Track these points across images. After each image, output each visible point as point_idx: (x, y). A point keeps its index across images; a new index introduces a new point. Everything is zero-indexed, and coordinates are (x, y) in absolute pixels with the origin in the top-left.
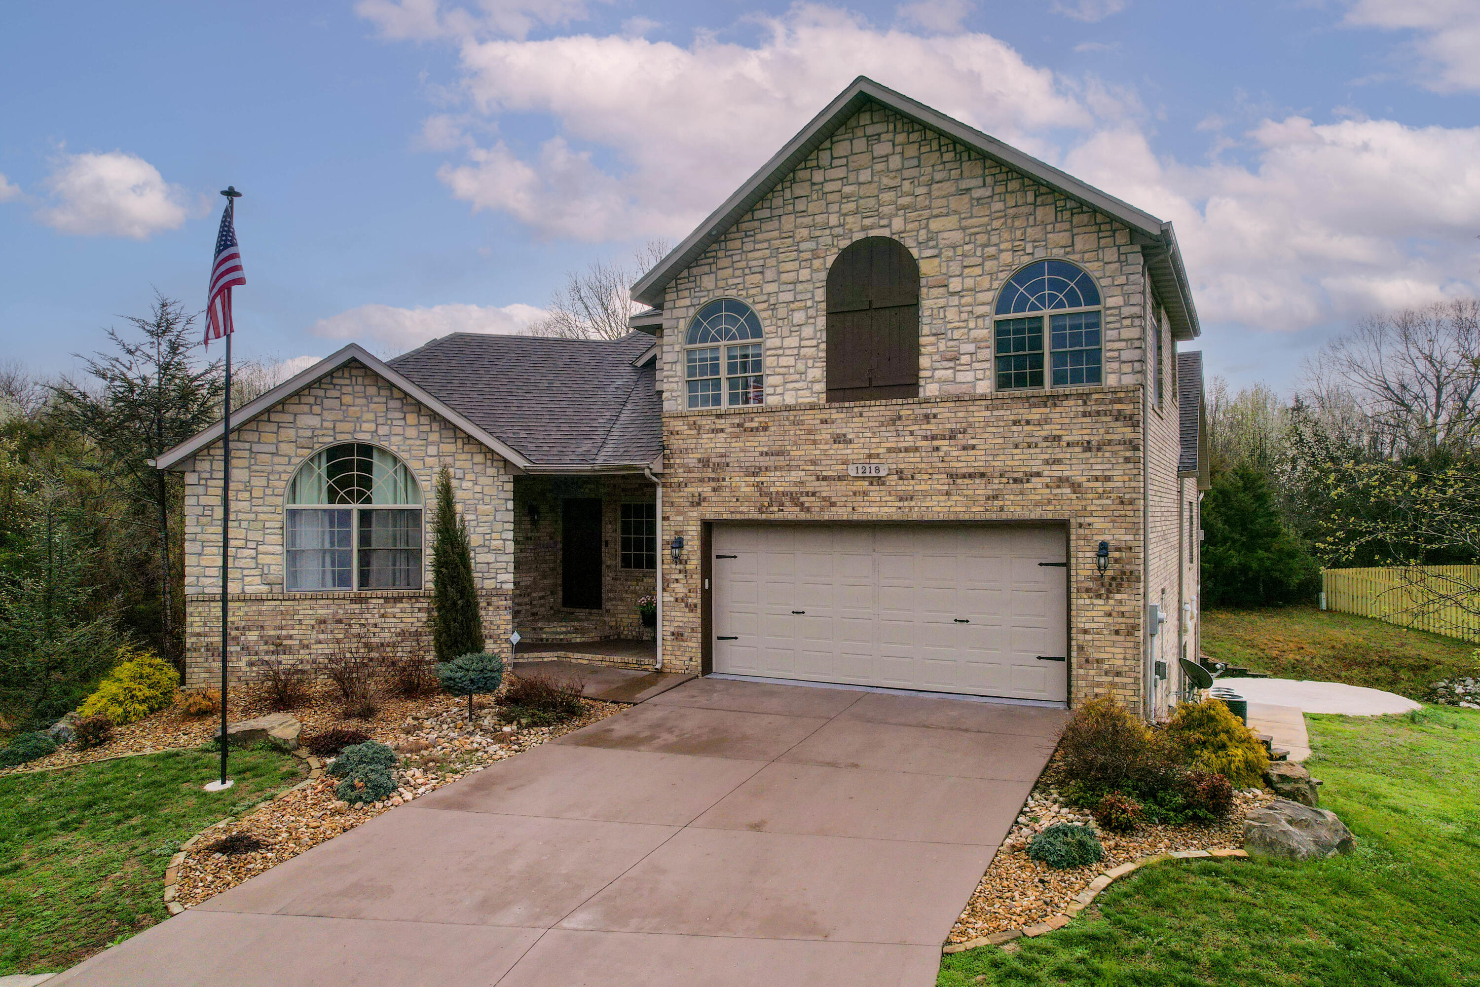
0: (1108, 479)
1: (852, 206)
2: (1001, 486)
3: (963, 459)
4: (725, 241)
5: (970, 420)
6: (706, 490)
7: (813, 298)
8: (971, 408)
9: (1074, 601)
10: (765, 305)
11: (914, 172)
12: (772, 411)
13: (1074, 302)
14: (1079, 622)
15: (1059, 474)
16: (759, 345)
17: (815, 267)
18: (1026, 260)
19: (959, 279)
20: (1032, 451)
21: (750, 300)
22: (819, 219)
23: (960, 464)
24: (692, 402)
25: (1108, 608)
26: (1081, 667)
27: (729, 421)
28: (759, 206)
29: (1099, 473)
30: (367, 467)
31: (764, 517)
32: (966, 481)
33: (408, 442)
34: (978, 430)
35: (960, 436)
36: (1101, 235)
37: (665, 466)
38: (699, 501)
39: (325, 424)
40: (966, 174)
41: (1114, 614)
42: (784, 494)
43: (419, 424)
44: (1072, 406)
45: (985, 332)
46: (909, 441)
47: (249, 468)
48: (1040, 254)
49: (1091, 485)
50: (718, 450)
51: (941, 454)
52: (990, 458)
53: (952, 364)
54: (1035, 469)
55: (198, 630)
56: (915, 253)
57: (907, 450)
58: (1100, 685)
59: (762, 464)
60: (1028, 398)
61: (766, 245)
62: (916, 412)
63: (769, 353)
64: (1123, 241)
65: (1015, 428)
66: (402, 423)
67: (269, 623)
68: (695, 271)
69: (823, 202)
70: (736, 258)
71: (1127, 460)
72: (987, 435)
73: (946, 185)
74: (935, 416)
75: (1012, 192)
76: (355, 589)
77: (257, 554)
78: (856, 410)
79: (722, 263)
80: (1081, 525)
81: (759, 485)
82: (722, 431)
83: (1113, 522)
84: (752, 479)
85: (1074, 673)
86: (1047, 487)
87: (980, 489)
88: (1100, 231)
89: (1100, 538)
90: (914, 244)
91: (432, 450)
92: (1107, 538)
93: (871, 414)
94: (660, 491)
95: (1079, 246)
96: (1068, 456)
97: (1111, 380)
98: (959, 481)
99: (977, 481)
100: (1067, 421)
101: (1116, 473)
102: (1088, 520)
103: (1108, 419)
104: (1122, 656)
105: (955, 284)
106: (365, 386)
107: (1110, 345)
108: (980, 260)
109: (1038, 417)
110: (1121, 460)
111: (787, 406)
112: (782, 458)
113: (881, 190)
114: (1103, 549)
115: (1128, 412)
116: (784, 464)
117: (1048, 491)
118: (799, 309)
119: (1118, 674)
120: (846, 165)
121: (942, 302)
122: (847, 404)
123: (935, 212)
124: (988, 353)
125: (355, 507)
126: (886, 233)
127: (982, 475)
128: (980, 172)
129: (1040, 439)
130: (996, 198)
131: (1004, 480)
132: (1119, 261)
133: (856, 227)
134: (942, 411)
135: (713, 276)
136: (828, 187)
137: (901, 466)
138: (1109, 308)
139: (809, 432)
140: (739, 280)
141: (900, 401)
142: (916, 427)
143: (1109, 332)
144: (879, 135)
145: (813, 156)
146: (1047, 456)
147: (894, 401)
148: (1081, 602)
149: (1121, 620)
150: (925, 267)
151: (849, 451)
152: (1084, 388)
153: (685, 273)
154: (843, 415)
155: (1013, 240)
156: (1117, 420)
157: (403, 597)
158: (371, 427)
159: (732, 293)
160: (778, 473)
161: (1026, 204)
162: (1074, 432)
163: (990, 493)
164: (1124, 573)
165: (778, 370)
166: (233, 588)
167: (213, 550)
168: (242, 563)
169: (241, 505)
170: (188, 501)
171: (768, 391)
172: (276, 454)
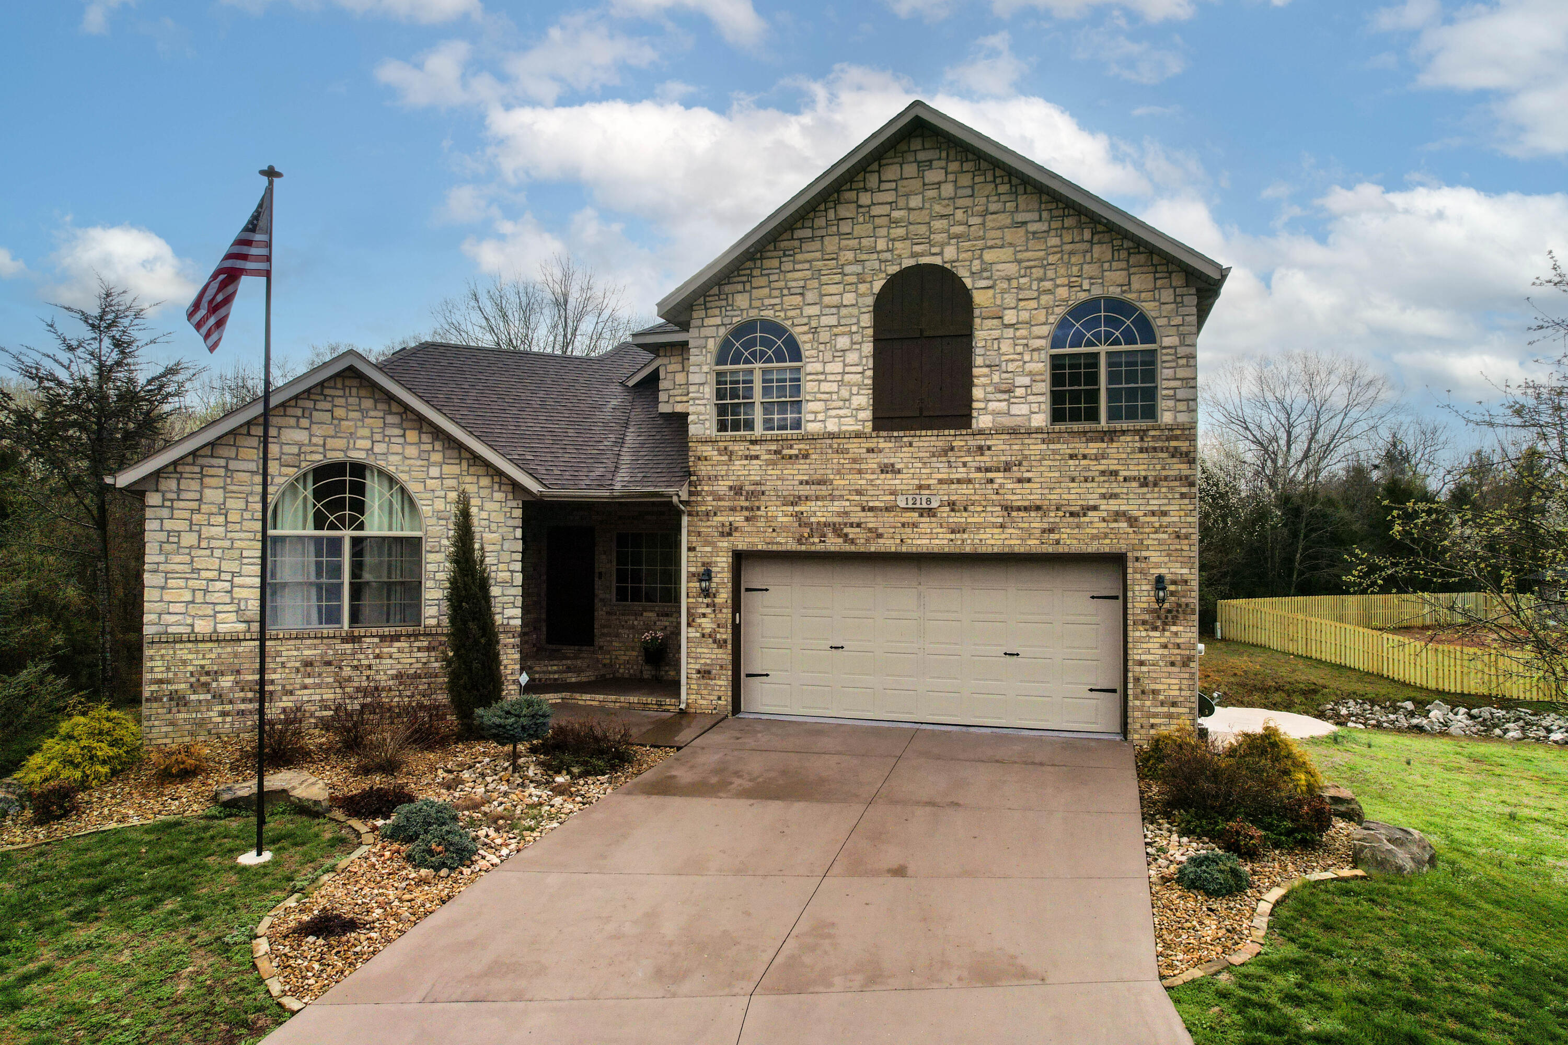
0: (1164, 514)
1: (901, 232)
2: (1058, 520)
3: (1018, 491)
4: (761, 259)
5: (1026, 452)
6: (738, 519)
7: (858, 323)
8: (1026, 441)
9: (1130, 634)
10: (806, 328)
11: (968, 202)
12: (813, 438)
13: (1131, 341)
14: (1136, 654)
15: (1116, 508)
16: (798, 369)
17: (860, 292)
18: (1083, 296)
19: (1014, 311)
20: (1089, 485)
21: (789, 322)
22: (865, 242)
23: (1015, 497)
24: (722, 427)
25: (1163, 640)
26: (1136, 698)
27: (765, 447)
28: (799, 224)
29: (1156, 508)
30: (359, 489)
31: (803, 548)
32: (1022, 514)
33: (408, 462)
34: (1034, 463)
35: (1015, 468)
36: (1157, 275)
37: (691, 493)
38: (729, 531)
39: (314, 440)
40: (1021, 207)
41: (1170, 646)
42: (826, 525)
43: (420, 442)
44: (1129, 442)
45: (1040, 365)
46: (961, 473)
47: (224, 488)
48: (1097, 291)
49: (1148, 519)
50: (752, 478)
51: (996, 486)
52: (1046, 491)
53: (1006, 396)
54: (1091, 503)
55: (160, 676)
56: (968, 282)
57: (959, 481)
58: (1155, 715)
59: (801, 493)
60: (1085, 433)
61: (807, 266)
62: (970, 443)
63: (809, 378)
64: (1179, 283)
65: (1071, 462)
66: (401, 440)
67: (247, 666)
68: (727, 289)
69: (870, 226)
70: (772, 278)
71: (1183, 496)
72: (1043, 469)
73: (1002, 216)
74: (989, 448)
75: (1068, 229)
76: (346, 626)
77: (232, 587)
78: (905, 439)
79: (756, 282)
80: (1137, 559)
81: (798, 516)
82: (757, 457)
83: (1169, 555)
84: (791, 509)
85: (1130, 704)
86: (1104, 520)
87: (1036, 522)
88: (1156, 272)
89: (1156, 572)
90: (968, 274)
91: (434, 471)
92: (1163, 571)
93: (921, 444)
94: (685, 520)
95: (1135, 285)
96: (1125, 490)
97: (1167, 418)
98: (1014, 514)
99: (1033, 514)
100: (1124, 456)
101: (1172, 508)
102: (1144, 554)
103: (1165, 455)
104: (1177, 687)
105: (1010, 317)
106: (360, 398)
107: (1166, 384)
108: (1035, 294)
109: (1095, 451)
110: (1177, 496)
111: (830, 433)
112: (824, 488)
113: (933, 218)
114: (1160, 582)
115: (1184, 449)
116: (826, 493)
117: (1104, 525)
118: (843, 334)
119: (1174, 704)
120: (896, 190)
121: (996, 333)
122: (895, 434)
123: (990, 243)
124: (1044, 387)
125: (347, 534)
126: (937, 261)
127: (1038, 508)
128: (1036, 206)
129: (1097, 473)
130: (1053, 233)
131: (1061, 514)
132: (1175, 302)
133: (906, 253)
134: (997, 443)
135: (747, 295)
136: (876, 211)
137: (953, 498)
138: (1165, 348)
139: (854, 461)
140: (777, 301)
141: (952, 432)
142: (969, 459)
143: (1165, 371)
144: (931, 161)
145: (861, 177)
146: (1104, 491)
147: (946, 432)
148: (1137, 634)
149: (1176, 651)
150: (979, 298)
151: (897, 482)
152: (1141, 424)
153: (715, 290)
154: (891, 445)
155: (1069, 276)
156: (1173, 456)
157: (401, 635)
158: (367, 444)
159: (768, 314)
160: (819, 503)
161: (1083, 241)
162: (1131, 467)
163: (1046, 526)
164: (1179, 605)
165: (819, 396)
166: (203, 627)
167: (182, 583)
168: (210, 598)
169: (214, 531)
170: (150, 525)
171: (806, 417)
172: (256, 472)
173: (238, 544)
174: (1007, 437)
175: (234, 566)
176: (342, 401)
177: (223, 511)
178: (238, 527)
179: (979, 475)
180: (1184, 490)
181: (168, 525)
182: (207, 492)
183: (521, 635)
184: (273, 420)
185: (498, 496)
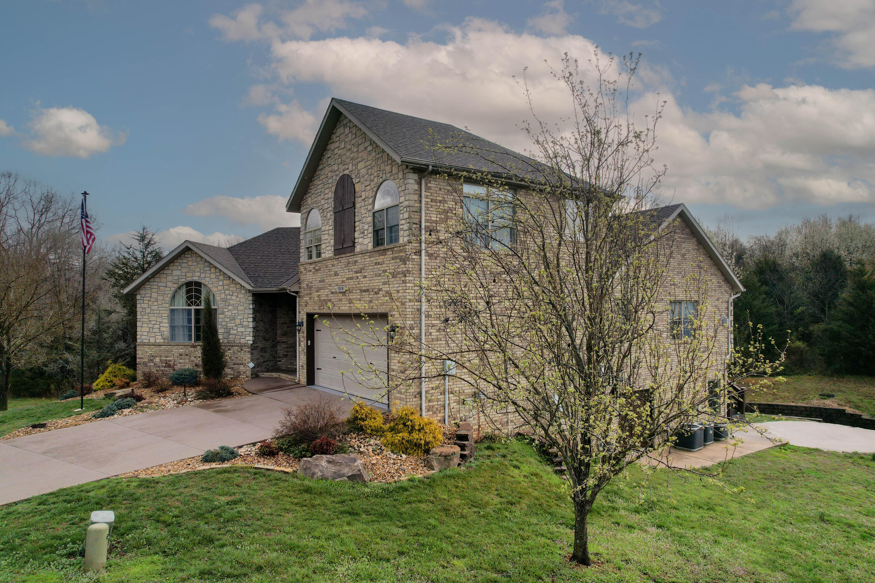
1: (340, 160)
2: (372, 296)
3: (363, 282)
5: (366, 263)
6: (308, 299)
7: (331, 206)
8: (368, 257)
10: (322, 211)
11: (355, 141)
12: (322, 261)
14: (391, 366)
15: (386, 289)
16: (321, 230)
17: (331, 191)
20: (380, 278)
21: (319, 209)
22: (333, 168)
23: (363, 285)
24: (308, 257)
25: (399, 359)
27: (313, 266)
28: (320, 163)
29: (396, 289)
30: (198, 291)
31: (319, 311)
32: (364, 293)
33: (212, 280)
34: (367, 268)
35: (363, 271)
37: (299, 288)
38: (306, 304)
39: (183, 274)
40: (366, 139)
41: (400, 362)
42: (324, 301)
44: (390, 254)
45: (370, 218)
46: (351, 274)
47: (157, 292)
49: (394, 295)
50: (310, 280)
51: (359, 280)
52: (370, 282)
53: (363, 235)
54: (380, 287)
55: (141, 356)
56: (354, 181)
57: (351, 278)
58: (397, 398)
59: (319, 286)
60: (381, 251)
61: (322, 181)
62: (354, 259)
63: (322, 233)
64: (404, 167)
66: (210, 272)
67: (163, 355)
69: (334, 159)
72: (369, 270)
73: (362, 146)
74: (358, 261)
76: (193, 342)
77: (160, 327)
78: (340, 259)
79: (312, 192)
80: (391, 315)
81: (319, 297)
82: (312, 271)
83: (400, 314)
84: (317, 293)
87: (367, 297)
90: (354, 177)
92: (398, 322)
93: (343, 261)
94: (297, 300)
96: (389, 280)
97: (401, 239)
99: (367, 293)
100: (388, 262)
102: (393, 313)
103: (398, 260)
104: (402, 384)
105: (364, 195)
107: (401, 222)
108: (369, 183)
109: (381, 260)
110: (401, 282)
111: (325, 258)
112: (324, 283)
113: (347, 151)
114: (391, 328)
115: (404, 257)
116: (324, 286)
117: (383, 298)
118: (328, 212)
119: (401, 393)
120: (339, 140)
121: (360, 205)
122: (338, 257)
123: (359, 160)
124: (371, 229)
125: (194, 308)
126: (348, 172)
127: (368, 290)
129: (382, 272)
130: (374, 150)
131: (373, 293)
132: (403, 178)
133: (341, 171)
134: (361, 258)
135: (311, 198)
137: (349, 286)
138: (401, 203)
139: (330, 270)
140: (316, 199)
141: (350, 255)
142: (353, 267)
143: (401, 215)
144: (346, 124)
145: (332, 137)
146: (383, 280)
148: (392, 355)
149: (402, 365)
150: (357, 188)
152: (394, 245)
153: (305, 197)
154: (337, 262)
155: (377, 171)
158: (198, 274)
159: (315, 206)
160: (323, 291)
161: (381, 152)
162: (390, 268)
163: (370, 299)
164: (403, 341)
165: (324, 241)
166: (152, 340)
167: (146, 325)
168: (154, 330)
169: (155, 308)
170: (138, 306)
171: (322, 251)
172: (166, 287)
173: (161, 312)
174: (360, 255)
175: (159, 320)
176: (190, 259)
177: (157, 300)
178: (161, 306)
179: (354, 275)
180: (403, 279)
181: (143, 305)
182: (153, 294)
183: (253, 348)
184: (170, 268)
185: (243, 292)
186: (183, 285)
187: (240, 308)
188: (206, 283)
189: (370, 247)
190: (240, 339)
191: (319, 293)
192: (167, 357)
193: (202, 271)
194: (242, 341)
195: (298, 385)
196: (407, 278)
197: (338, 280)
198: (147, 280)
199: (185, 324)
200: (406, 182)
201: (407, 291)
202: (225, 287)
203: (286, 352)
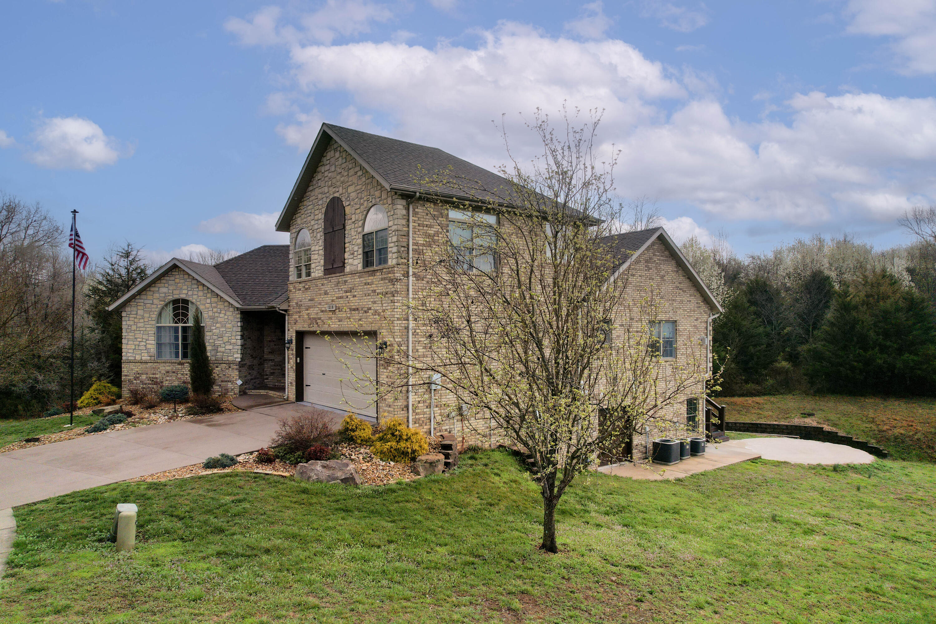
1: (330, 183)
2: (362, 314)
3: (353, 301)
4: (304, 202)
5: (355, 283)
6: (297, 317)
7: (321, 227)
8: (357, 277)
9: (379, 370)
10: (311, 231)
11: (345, 165)
12: (312, 280)
14: (380, 380)
15: (375, 308)
16: (309, 250)
17: (322, 212)
18: (371, 205)
19: (354, 216)
20: (369, 297)
21: (308, 229)
22: (323, 189)
23: (353, 304)
24: (297, 276)
25: (387, 374)
26: (381, 402)
27: (303, 285)
28: (310, 184)
29: (385, 308)
30: (185, 309)
31: (310, 329)
32: (354, 312)
33: (199, 298)
34: (357, 288)
35: (353, 290)
37: (288, 306)
38: (296, 322)
39: (170, 291)
41: (389, 376)
42: (314, 319)
44: (380, 275)
45: (360, 240)
46: (341, 294)
47: (143, 310)
48: (374, 202)
49: (383, 313)
50: (300, 299)
51: (348, 299)
52: (359, 301)
53: (352, 256)
54: (370, 306)
55: (126, 374)
56: (344, 204)
57: (340, 297)
58: (385, 411)
59: (309, 305)
60: (371, 272)
61: (311, 203)
62: (343, 279)
63: (313, 253)
65: (365, 287)
66: (197, 289)
67: (150, 372)
68: (296, 216)
69: (324, 182)
70: (305, 210)
71: (392, 301)
72: (359, 290)
73: (352, 171)
74: (348, 281)
76: (180, 359)
77: (147, 344)
78: (329, 279)
79: (302, 212)
80: (380, 333)
81: (308, 315)
82: (301, 290)
83: (388, 331)
85: (378, 405)
86: (373, 315)
87: (357, 316)
89: (385, 340)
90: (344, 200)
91: (208, 301)
92: (387, 339)
93: (333, 281)
94: (287, 317)
95: (383, 197)
96: (378, 299)
97: (390, 261)
98: (352, 312)
99: (356, 312)
100: (377, 282)
101: (389, 308)
102: (382, 331)
103: (387, 281)
105: (354, 218)
107: (390, 245)
108: (359, 206)
109: (371, 281)
110: (390, 301)
111: (315, 278)
112: (313, 302)
113: (337, 175)
116: (313, 304)
117: (373, 317)
118: (318, 232)
120: (330, 164)
121: (350, 227)
122: (327, 277)
123: (349, 184)
124: (361, 251)
125: (181, 325)
126: (338, 195)
127: (358, 309)
129: (371, 292)
130: (364, 176)
131: (363, 312)
132: (393, 203)
133: (331, 193)
134: (350, 278)
135: (300, 218)
137: (339, 305)
138: (390, 227)
139: (319, 290)
140: (306, 220)
141: (340, 274)
142: (343, 287)
143: (390, 239)
144: (337, 149)
146: (373, 300)
147: (338, 275)
148: (381, 370)
150: (347, 210)
152: (383, 266)
153: (294, 217)
154: (327, 282)
155: (368, 196)
156: (389, 282)
158: (186, 292)
159: (304, 226)
160: (312, 309)
161: (370, 177)
162: (379, 288)
163: (359, 318)
164: (391, 356)
165: (314, 261)
166: (138, 358)
167: (132, 342)
168: (141, 348)
169: (141, 325)
170: (124, 323)
171: (312, 271)
172: (152, 304)
173: (148, 329)
174: (350, 276)
175: (145, 337)
176: (177, 276)
177: (143, 318)
178: (147, 323)
179: (344, 294)
180: (392, 298)
181: (128, 323)
182: (139, 311)
183: (241, 365)
184: (157, 285)
185: (231, 309)
186: (170, 302)
187: (228, 325)
188: (194, 301)
189: (360, 267)
190: (228, 356)
191: (308, 312)
192: (153, 374)
193: (189, 289)
194: (230, 358)
195: (287, 401)
196: (395, 298)
197: (328, 298)
198: (133, 297)
199: (172, 342)
200: (395, 207)
201: (396, 310)
202: (214, 305)
203: (273, 369)
